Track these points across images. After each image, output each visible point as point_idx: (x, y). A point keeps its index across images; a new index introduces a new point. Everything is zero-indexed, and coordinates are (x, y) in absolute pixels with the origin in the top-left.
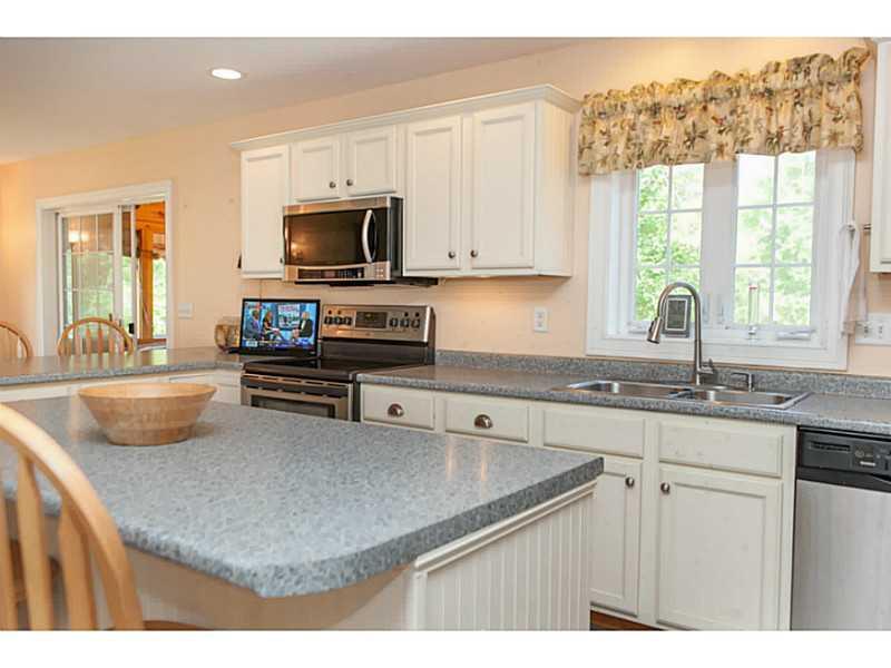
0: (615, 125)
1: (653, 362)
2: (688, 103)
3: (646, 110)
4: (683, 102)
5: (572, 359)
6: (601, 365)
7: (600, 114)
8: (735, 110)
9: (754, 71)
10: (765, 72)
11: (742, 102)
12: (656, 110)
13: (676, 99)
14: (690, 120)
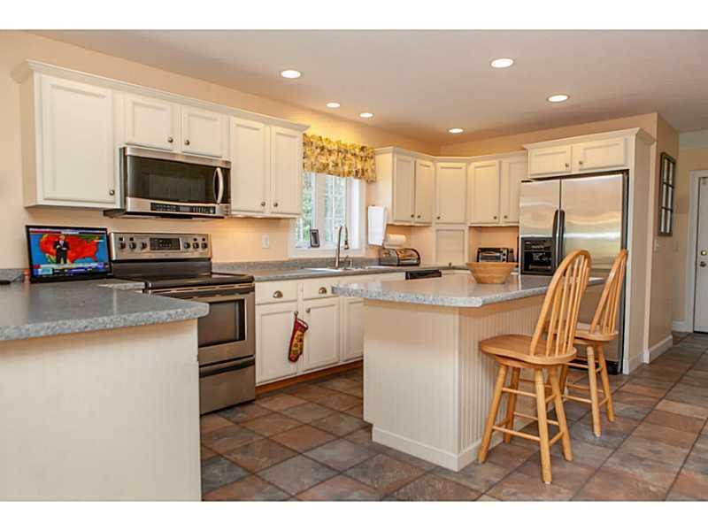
0: (309, 150)
2: (333, 150)
3: (320, 147)
4: (331, 149)
8: (344, 157)
9: (348, 145)
10: (354, 147)
11: (349, 155)
12: (323, 148)
13: (329, 147)
14: (333, 158)
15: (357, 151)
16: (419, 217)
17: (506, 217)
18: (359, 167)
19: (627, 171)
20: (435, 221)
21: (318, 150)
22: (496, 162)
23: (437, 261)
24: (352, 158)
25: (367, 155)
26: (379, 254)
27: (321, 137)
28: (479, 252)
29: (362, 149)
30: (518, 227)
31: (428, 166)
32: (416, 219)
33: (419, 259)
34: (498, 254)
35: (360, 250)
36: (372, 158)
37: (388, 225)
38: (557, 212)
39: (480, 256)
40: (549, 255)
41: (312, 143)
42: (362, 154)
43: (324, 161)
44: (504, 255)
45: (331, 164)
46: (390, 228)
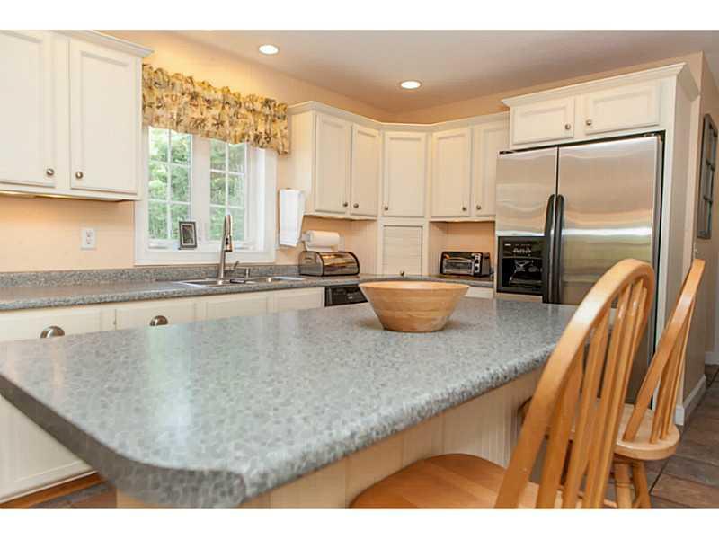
0: (167, 96)
1: (183, 267)
2: (215, 100)
3: (189, 94)
4: (211, 98)
5: (123, 270)
6: (148, 272)
7: (156, 83)
8: (236, 114)
9: (243, 95)
10: (252, 99)
11: (243, 111)
12: (194, 96)
13: (207, 94)
14: (215, 112)
15: (258, 106)
16: (357, 206)
17: (479, 208)
18: (261, 129)
19: (662, 134)
20: (380, 211)
21: (186, 98)
22: (466, 130)
23: (383, 269)
24: (250, 116)
25: (276, 112)
26: (300, 259)
27: (191, 78)
28: (443, 257)
29: (267, 102)
30: (494, 222)
31: (373, 136)
32: (354, 210)
33: (358, 266)
34: (470, 261)
35: (267, 253)
36: (284, 118)
37: (305, 216)
38: (552, 197)
39: (445, 263)
40: (539, 264)
41: (173, 85)
42: (266, 110)
43: (197, 115)
44: (477, 262)
45: (210, 122)
46: (310, 220)
